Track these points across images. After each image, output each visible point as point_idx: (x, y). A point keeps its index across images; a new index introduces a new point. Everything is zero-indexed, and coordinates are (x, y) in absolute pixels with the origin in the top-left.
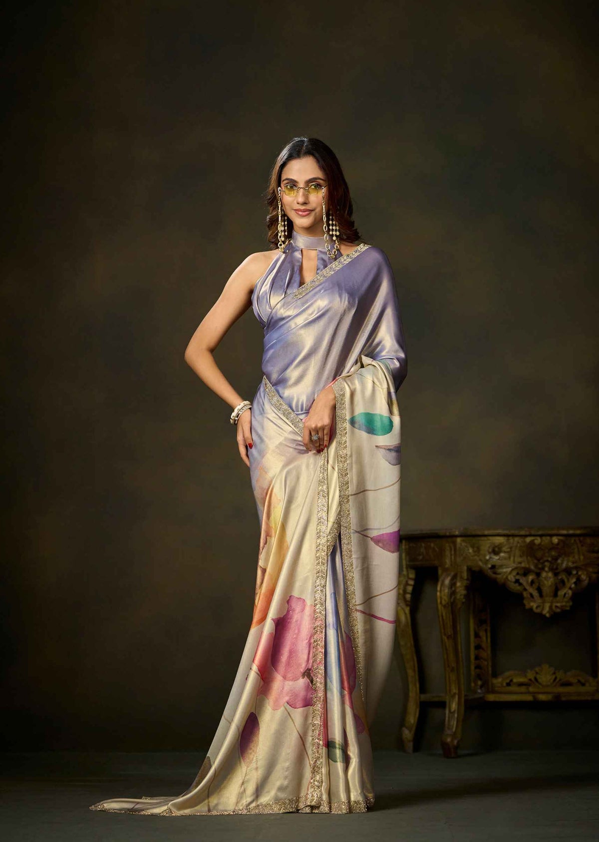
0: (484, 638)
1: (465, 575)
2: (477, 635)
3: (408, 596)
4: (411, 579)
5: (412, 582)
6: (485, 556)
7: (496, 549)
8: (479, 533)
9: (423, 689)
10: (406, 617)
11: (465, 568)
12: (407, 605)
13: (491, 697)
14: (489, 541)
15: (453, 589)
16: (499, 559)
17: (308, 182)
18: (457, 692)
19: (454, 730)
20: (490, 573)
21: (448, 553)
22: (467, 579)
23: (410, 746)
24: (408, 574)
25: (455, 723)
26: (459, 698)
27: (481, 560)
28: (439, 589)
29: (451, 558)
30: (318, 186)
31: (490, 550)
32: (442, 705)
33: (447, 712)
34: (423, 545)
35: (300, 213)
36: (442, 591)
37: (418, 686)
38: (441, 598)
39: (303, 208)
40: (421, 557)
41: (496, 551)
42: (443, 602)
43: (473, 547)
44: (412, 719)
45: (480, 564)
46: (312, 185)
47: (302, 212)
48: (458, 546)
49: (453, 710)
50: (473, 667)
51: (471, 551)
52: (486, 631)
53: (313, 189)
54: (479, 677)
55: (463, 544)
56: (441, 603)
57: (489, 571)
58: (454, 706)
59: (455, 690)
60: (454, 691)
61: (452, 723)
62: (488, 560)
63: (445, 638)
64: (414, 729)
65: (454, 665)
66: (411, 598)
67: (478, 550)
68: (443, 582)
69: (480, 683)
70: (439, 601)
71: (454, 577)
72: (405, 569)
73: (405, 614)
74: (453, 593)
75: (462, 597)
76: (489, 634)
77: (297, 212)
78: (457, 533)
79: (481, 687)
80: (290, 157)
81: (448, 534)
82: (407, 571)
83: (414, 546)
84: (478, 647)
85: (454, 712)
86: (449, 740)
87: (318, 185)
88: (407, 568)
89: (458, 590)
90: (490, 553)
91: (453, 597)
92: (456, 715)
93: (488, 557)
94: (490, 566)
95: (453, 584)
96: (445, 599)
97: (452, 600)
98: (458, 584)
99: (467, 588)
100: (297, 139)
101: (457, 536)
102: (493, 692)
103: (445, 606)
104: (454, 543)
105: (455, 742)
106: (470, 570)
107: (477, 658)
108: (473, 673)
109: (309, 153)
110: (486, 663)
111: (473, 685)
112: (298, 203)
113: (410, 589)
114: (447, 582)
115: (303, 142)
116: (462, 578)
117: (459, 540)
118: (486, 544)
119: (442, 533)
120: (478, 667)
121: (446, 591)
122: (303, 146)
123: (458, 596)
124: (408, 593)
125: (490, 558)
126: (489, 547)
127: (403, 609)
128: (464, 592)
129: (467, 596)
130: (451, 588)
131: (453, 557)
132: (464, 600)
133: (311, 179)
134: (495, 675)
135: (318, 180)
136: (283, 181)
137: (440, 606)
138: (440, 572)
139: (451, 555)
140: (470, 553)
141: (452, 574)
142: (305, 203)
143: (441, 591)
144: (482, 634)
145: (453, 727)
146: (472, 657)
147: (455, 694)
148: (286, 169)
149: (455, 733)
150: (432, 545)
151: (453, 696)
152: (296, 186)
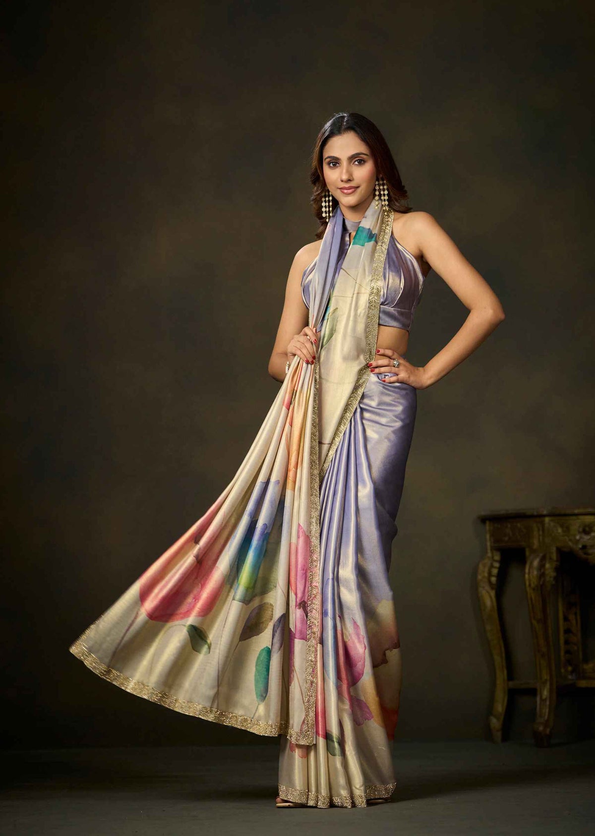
0: (574, 622)
1: (554, 556)
2: (566, 619)
3: (494, 579)
4: (496, 561)
5: (497, 565)
6: (575, 536)
7: (587, 529)
8: (568, 512)
9: (510, 677)
10: (492, 601)
11: (554, 549)
12: (492, 589)
13: (583, 684)
14: (579, 521)
15: (542, 571)
16: (590, 539)
17: (352, 159)
18: (548, 678)
19: (546, 717)
20: (581, 553)
21: (535, 533)
22: (557, 561)
23: (498, 735)
24: (493, 557)
25: (547, 710)
26: (551, 685)
27: (570, 540)
28: (527, 571)
29: (539, 539)
30: (361, 162)
31: (581, 530)
32: (532, 692)
33: (538, 699)
34: (509, 526)
35: (346, 191)
36: (531, 571)
37: (505, 672)
38: (530, 580)
39: (347, 185)
40: (506, 539)
41: (586, 530)
42: (532, 585)
43: (562, 526)
44: (500, 707)
45: (570, 544)
46: (355, 162)
47: (347, 189)
48: (546, 525)
49: (544, 697)
50: (562, 653)
51: (560, 530)
52: (576, 614)
53: (357, 165)
54: (569, 662)
55: (552, 524)
56: (530, 585)
57: (580, 551)
58: (546, 693)
59: (546, 676)
60: (545, 678)
61: (544, 711)
62: (578, 541)
63: (535, 622)
64: (502, 718)
65: (544, 650)
66: (497, 581)
67: (567, 529)
68: (531, 563)
69: (570, 668)
70: (527, 583)
71: (543, 559)
72: (489, 551)
73: (491, 597)
74: (542, 575)
75: (552, 579)
76: (579, 617)
77: (342, 190)
78: (545, 512)
79: (572, 672)
80: (332, 134)
81: (535, 513)
82: (492, 553)
83: (499, 526)
84: (568, 631)
85: (546, 699)
86: (541, 728)
87: (361, 160)
88: (491, 550)
89: (547, 572)
90: (579, 532)
91: (542, 579)
92: (548, 703)
93: (578, 537)
94: (580, 546)
95: (542, 566)
96: (534, 582)
97: (541, 583)
98: (547, 566)
99: (557, 569)
100: (337, 116)
101: (544, 516)
102: (584, 678)
103: (534, 589)
104: (543, 523)
105: (548, 731)
106: (559, 550)
107: (567, 642)
108: (563, 658)
109: (350, 128)
110: (576, 648)
111: (563, 670)
112: (342, 181)
113: (495, 571)
114: (536, 563)
115: (343, 117)
116: (551, 559)
117: (547, 519)
118: (576, 524)
119: (529, 513)
120: (567, 652)
121: (535, 573)
122: (343, 121)
123: (548, 579)
124: (494, 576)
125: (581, 538)
126: (579, 527)
127: (488, 592)
128: (553, 574)
129: (556, 578)
130: (540, 570)
131: (541, 538)
132: (554, 583)
133: (354, 155)
134: (586, 660)
135: (361, 156)
136: (325, 159)
137: (528, 589)
138: (527, 553)
139: (539, 535)
140: (559, 533)
141: (541, 555)
142: (349, 180)
143: (529, 573)
144: (571, 617)
145: (545, 715)
146: (562, 642)
147: (546, 680)
148: (327, 147)
149: (547, 721)
150: (519, 525)
151: (545, 683)
152: (339, 164)
